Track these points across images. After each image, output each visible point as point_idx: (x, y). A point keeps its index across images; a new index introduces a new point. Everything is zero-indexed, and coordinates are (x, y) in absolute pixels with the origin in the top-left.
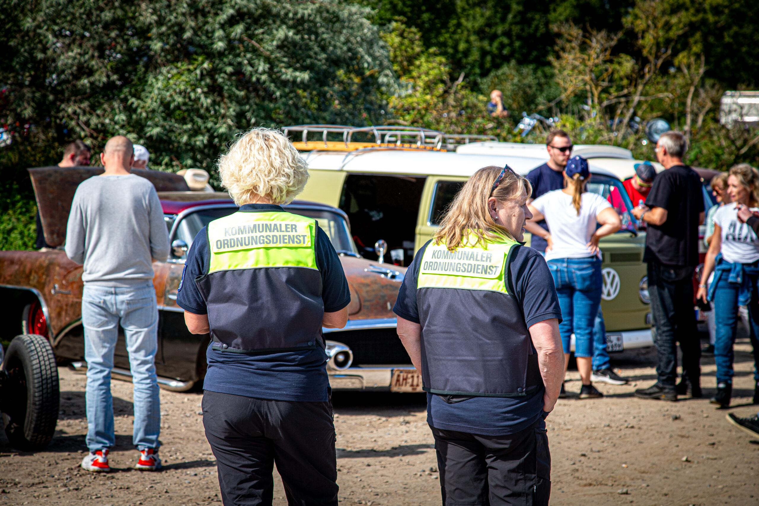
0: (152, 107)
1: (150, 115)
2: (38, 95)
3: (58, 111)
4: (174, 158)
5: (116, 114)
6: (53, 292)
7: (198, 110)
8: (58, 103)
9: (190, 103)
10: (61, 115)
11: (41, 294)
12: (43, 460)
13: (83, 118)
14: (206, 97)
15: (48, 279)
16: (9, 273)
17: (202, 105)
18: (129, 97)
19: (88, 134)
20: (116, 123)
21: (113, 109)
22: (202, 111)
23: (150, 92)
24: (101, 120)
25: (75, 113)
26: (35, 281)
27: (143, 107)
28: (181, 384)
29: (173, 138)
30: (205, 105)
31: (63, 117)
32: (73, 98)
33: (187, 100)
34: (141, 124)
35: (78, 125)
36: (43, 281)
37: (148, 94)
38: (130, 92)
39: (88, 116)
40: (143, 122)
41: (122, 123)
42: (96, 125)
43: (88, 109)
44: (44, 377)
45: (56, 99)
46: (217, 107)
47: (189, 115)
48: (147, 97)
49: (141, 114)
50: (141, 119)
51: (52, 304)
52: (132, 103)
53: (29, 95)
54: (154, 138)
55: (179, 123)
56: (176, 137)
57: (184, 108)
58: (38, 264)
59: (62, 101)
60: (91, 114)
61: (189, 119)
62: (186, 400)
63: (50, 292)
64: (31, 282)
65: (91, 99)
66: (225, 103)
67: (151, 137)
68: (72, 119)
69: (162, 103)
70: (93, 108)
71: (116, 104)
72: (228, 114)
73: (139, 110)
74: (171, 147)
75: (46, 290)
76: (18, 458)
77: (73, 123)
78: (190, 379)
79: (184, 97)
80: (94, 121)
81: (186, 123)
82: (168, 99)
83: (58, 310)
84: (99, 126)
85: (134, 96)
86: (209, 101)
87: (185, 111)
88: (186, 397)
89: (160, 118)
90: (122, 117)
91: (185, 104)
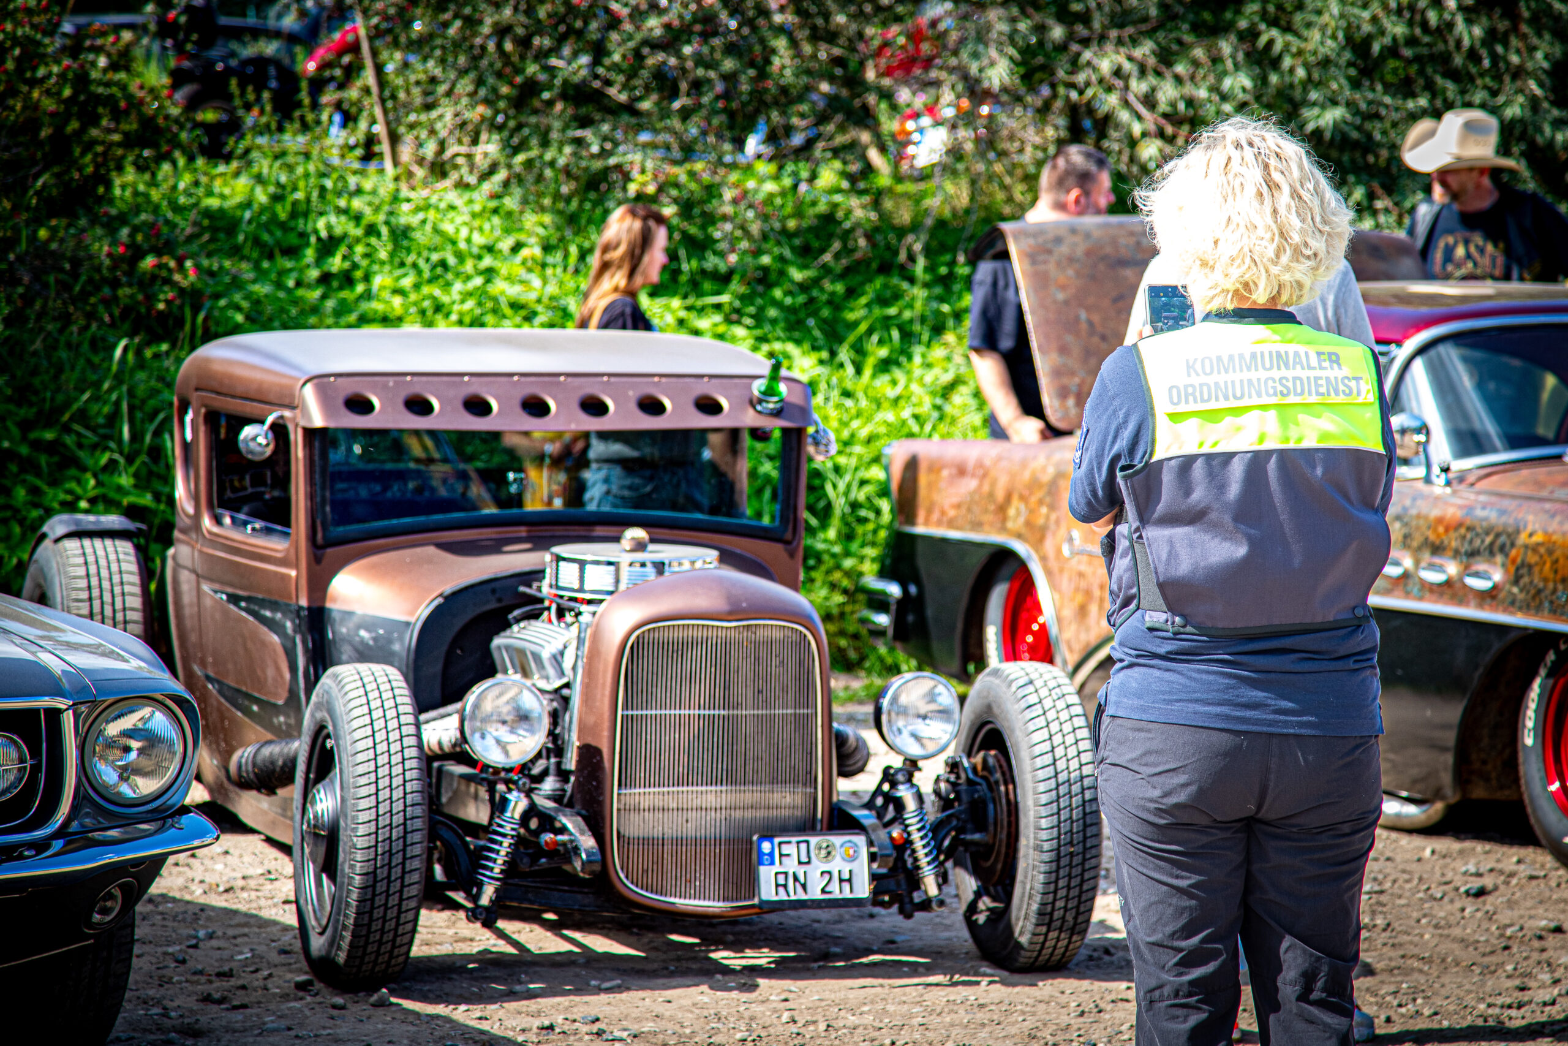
0: (1322, 50)
1: (1316, 76)
2: (1023, 26)
3: (1075, 66)
4: (1379, 191)
5: (1225, 73)
6: (1066, 550)
7: (1445, 59)
8: (1075, 47)
9: (1427, 39)
10: (1081, 78)
11: (1035, 556)
12: (1063, 999)
13: (1139, 87)
14: (1469, 21)
15: (1053, 517)
16: (955, 500)
17: (1459, 43)
18: (1263, 26)
19: (1152, 127)
20: (1224, 98)
21: (1216, 60)
22: (1458, 60)
23: (1319, 13)
24: (1188, 89)
25: (1118, 72)
26: (1021, 520)
27: (1300, 53)
28: (1411, 810)
29: (1378, 136)
30: (1466, 42)
31: (1088, 84)
32: (1114, 33)
33: (1418, 31)
34: (1291, 100)
35: (1126, 104)
36: (1041, 521)
37: (1313, 18)
38: (1264, 15)
39: (1152, 80)
40: (1297, 94)
41: (1241, 96)
42: (1173, 104)
43: (1152, 61)
44: (1062, 777)
45: (1071, 37)
46: (1500, 49)
47: (1421, 72)
48: (1309, 25)
49: (1292, 70)
50: (1292, 86)
51: (1065, 583)
52: (1271, 43)
53: (1004, 27)
54: (1328, 135)
55: (1394, 96)
56: (1384, 133)
57: (1408, 52)
58: (1027, 475)
59: (1085, 42)
60: (1158, 74)
61: (1421, 82)
62: (1428, 853)
63: (1059, 551)
64: (1010, 525)
65: (1161, 35)
66: (1524, 37)
67: (1317, 133)
68: (1109, 89)
69: (1349, 39)
70: (1166, 58)
71: (1226, 47)
72: (1530, 65)
73: (1287, 62)
74: (1371, 159)
75: (1049, 545)
76: (999, 991)
77: (1112, 100)
78: (1437, 794)
79: (1411, 23)
80: (1167, 92)
81: (1414, 95)
82: (1367, 28)
83: (1080, 598)
84: (1181, 106)
85: (1274, 23)
86: (1477, 31)
87: (1409, 62)
88: (1428, 846)
89: (1343, 81)
90: (1240, 82)
91: (1411, 41)
